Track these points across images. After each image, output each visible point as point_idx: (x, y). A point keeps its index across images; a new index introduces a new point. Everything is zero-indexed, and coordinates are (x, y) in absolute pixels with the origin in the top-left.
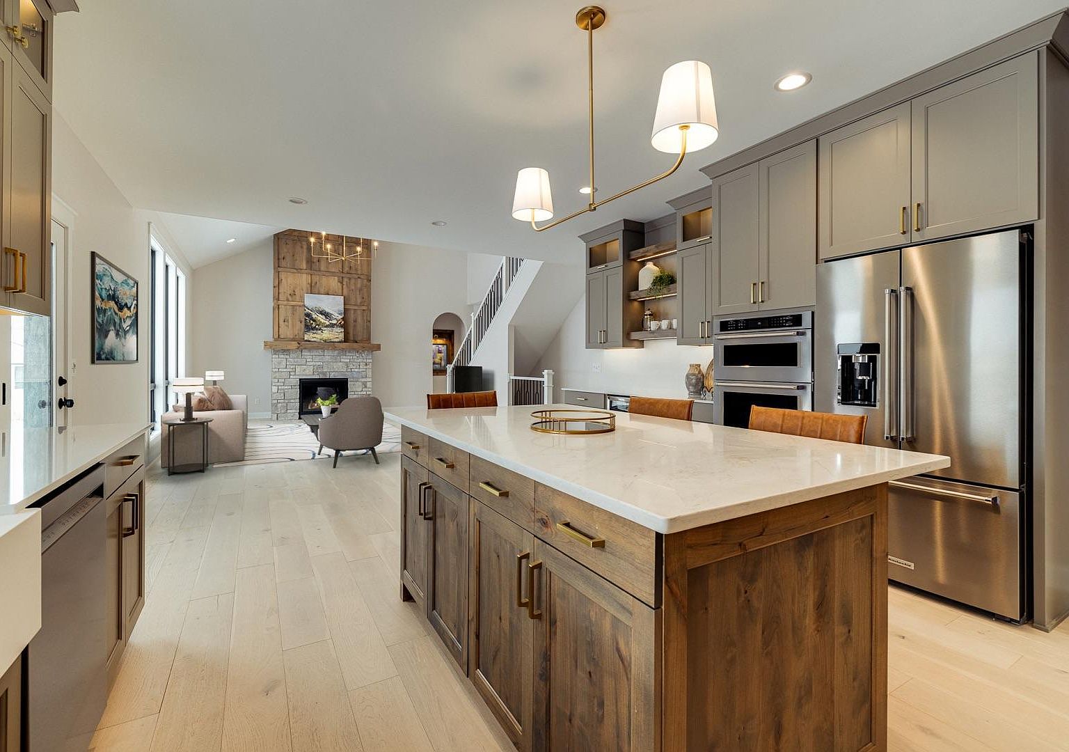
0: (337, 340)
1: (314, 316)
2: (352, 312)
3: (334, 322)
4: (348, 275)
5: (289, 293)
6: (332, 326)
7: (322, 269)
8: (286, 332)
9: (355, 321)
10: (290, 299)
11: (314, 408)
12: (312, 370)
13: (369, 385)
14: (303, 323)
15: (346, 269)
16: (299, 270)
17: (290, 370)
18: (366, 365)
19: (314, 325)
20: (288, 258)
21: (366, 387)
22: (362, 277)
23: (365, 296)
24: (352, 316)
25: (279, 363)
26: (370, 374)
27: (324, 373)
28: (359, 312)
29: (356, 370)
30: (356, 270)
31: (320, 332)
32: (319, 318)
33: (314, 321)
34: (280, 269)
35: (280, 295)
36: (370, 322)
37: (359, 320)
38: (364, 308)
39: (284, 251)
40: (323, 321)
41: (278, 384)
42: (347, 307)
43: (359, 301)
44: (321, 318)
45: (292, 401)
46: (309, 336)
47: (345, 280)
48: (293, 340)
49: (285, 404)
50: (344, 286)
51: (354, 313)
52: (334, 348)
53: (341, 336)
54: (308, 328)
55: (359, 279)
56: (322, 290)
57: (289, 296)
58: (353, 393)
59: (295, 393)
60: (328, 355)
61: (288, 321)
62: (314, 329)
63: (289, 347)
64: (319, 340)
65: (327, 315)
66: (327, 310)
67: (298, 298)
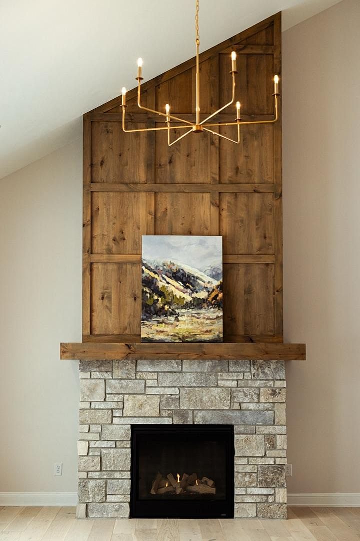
0: (207, 337)
1: (161, 284)
2: (242, 270)
3: (203, 295)
4: (233, 188)
5: (112, 236)
6: (198, 304)
7: (179, 177)
8: (107, 322)
9: (249, 291)
10: (114, 250)
11: (162, 491)
12: (157, 405)
13: (281, 441)
14: (140, 301)
15: (228, 174)
16: (131, 186)
17: (114, 405)
18: (274, 393)
19: (160, 304)
20: (111, 162)
21: (273, 446)
22: (262, 188)
23: (270, 233)
24: (240, 281)
25: (92, 391)
26: (281, 414)
27: (182, 414)
28: (256, 271)
29: (252, 406)
30: (249, 174)
31: (172, 319)
32: (171, 288)
33: (161, 294)
34: (95, 187)
35: (95, 242)
36: (280, 291)
37: (258, 288)
38: (269, 260)
39: (103, 148)
40: (178, 294)
41: (90, 436)
42: (231, 259)
43: (256, 243)
44: (175, 288)
45: (117, 475)
46: (151, 330)
47: (227, 199)
48: (119, 338)
49: (102, 482)
50: (225, 213)
51: (246, 273)
52: (202, 356)
53: (218, 327)
54: (150, 311)
55: (256, 195)
56: (178, 226)
57: (112, 244)
58: (244, 461)
59: (122, 457)
60: (191, 371)
61: (109, 298)
62: (160, 312)
63: (110, 355)
64: (169, 338)
65: (186, 280)
66: (189, 269)
67: (129, 244)
